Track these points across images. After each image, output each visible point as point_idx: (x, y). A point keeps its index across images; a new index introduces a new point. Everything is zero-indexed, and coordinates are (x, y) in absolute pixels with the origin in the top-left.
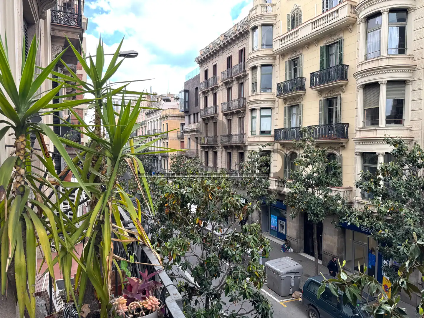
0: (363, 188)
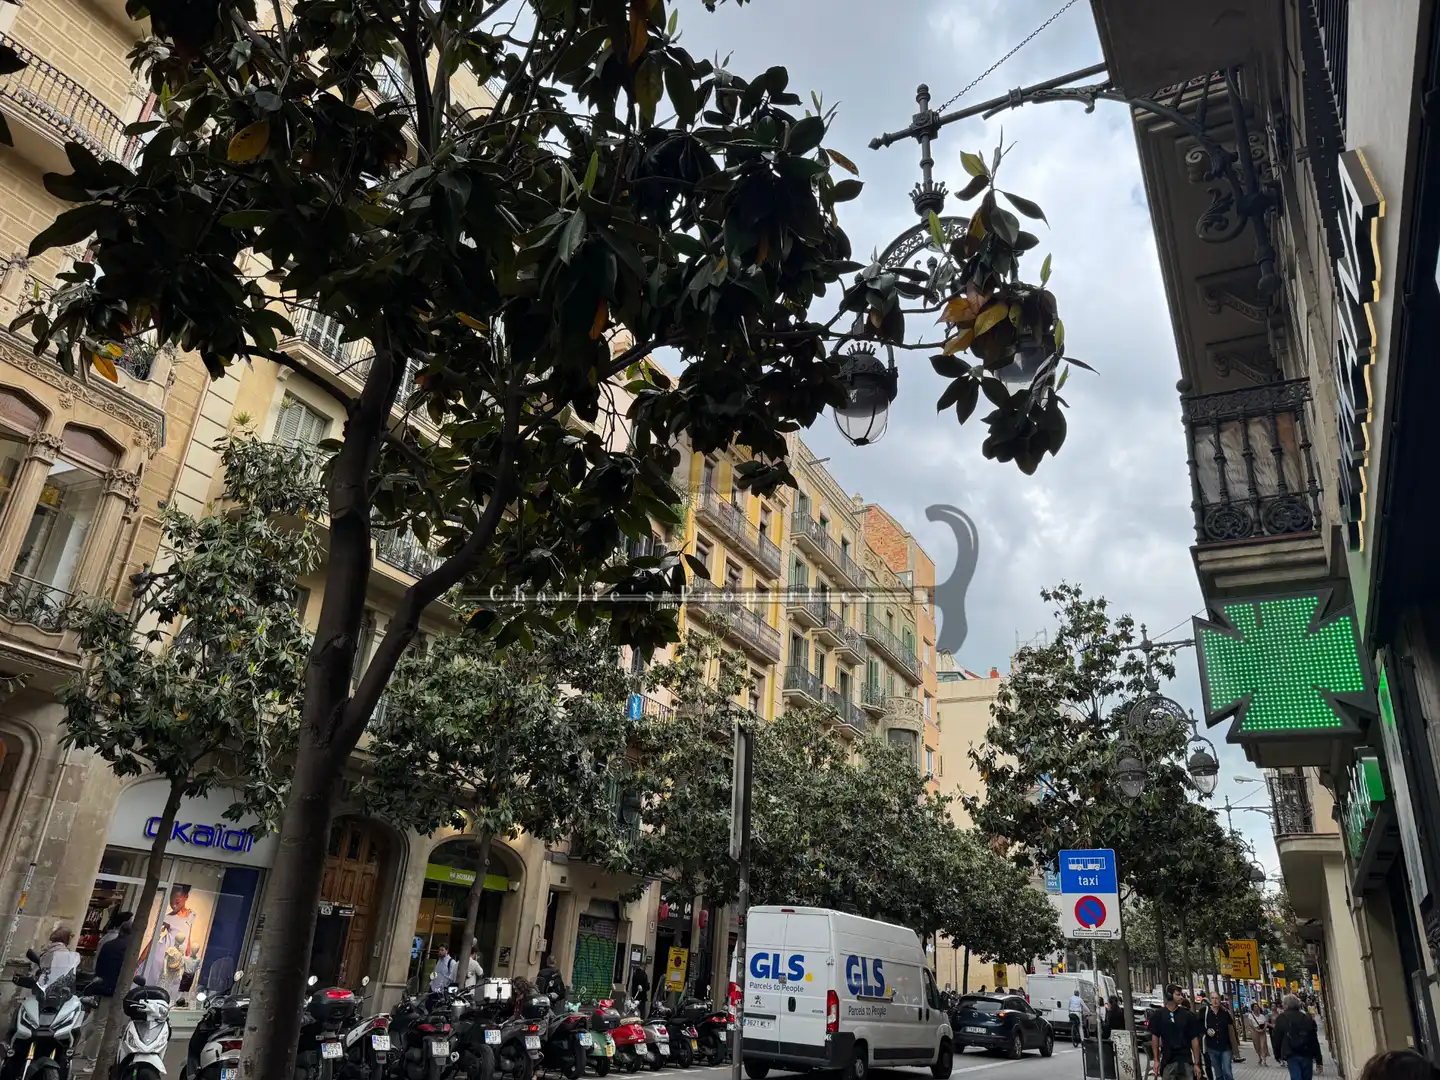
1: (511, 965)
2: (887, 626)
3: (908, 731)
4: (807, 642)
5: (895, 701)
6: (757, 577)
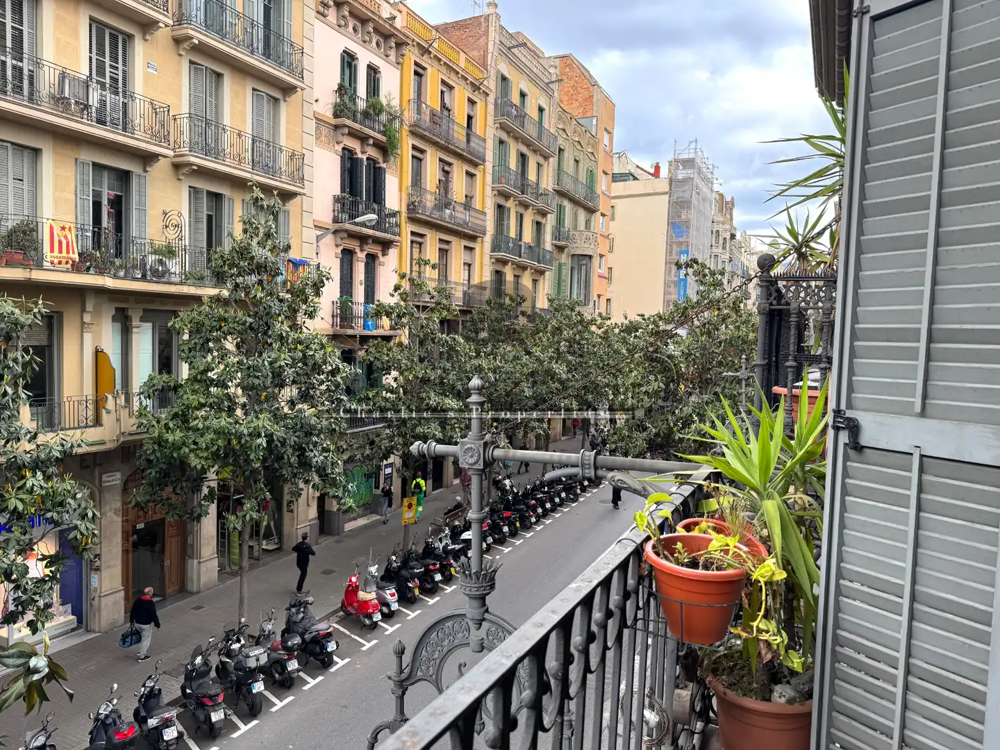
1: (295, 511)
2: (574, 175)
3: (586, 255)
4: (509, 210)
5: (577, 233)
6: (466, 167)
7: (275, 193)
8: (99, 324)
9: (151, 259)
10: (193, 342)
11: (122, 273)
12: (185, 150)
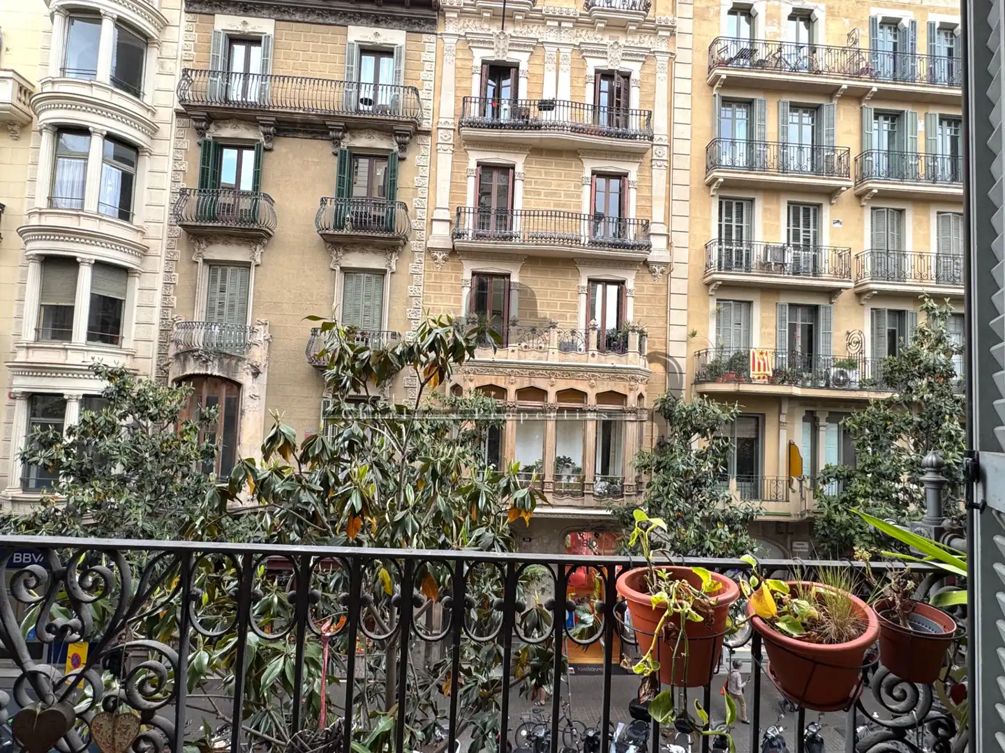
0: (40, 464)
7: (947, 300)
8: (793, 424)
9: (833, 371)
10: (862, 438)
11: (809, 384)
12: (867, 280)
